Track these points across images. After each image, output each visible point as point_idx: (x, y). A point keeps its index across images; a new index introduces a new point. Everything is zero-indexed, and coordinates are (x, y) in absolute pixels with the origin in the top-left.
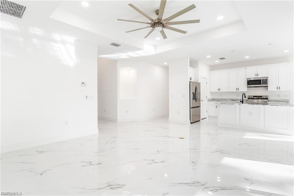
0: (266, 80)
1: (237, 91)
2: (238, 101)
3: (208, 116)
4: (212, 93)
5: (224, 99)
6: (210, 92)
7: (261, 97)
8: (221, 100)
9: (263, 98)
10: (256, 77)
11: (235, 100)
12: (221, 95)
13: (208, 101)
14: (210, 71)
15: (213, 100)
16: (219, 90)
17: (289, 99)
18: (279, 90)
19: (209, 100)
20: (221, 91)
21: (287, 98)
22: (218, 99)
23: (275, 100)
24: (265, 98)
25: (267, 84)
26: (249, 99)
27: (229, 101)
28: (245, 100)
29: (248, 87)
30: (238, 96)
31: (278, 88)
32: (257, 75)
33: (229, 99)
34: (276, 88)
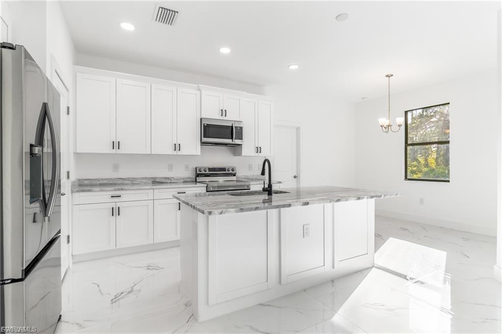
0: (241, 128)
2: (170, 182)
5: (128, 179)
7: (224, 169)
8: (120, 182)
9: (227, 172)
10: (221, 118)
11: (163, 181)
12: (116, 167)
13: (72, 193)
14: (74, 65)
15: (84, 184)
20: (124, 150)
22: (105, 182)
23: (246, 177)
24: (231, 172)
25: (241, 139)
26: (198, 175)
27: (146, 184)
28: (189, 180)
29: (203, 143)
30: (171, 167)
31: (258, 150)
32: (223, 112)
33: (143, 178)
34: (255, 150)
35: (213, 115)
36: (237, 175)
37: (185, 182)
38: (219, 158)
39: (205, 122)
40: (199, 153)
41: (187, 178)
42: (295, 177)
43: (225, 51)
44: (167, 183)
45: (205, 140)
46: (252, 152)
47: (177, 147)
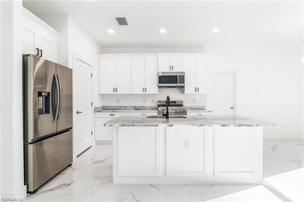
0: (184, 76)
1: (143, 93)
2: (144, 109)
3: (96, 141)
4: (103, 96)
5: (123, 107)
6: (99, 94)
7: (175, 102)
8: (120, 108)
9: (177, 104)
10: (170, 71)
11: (140, 108)
12: (118, 101)
13: (94, 112)
14: (99, 53)
15: (105, 109)
16: (115, 90)
17: (204, 105)
18: (198, 93)
19: (97, 110)
20: (118, 92)
21: (203, 105)
22: (113, 108)
23: (190, 107)
24: (179, 104)
25: (184, 83)
26: (159, 106)
27: (132, 109)
28: (154, 108)
29: (159, 87)
30: (144, 101)
31: (197, 89)
32: (171, 68)
33: (130, 106)
34: (194, 90)
35: (165, 70)
36: (183, 106)
37: (152, 109)
38: (174, 95)
39: (160, 74)
40: (157, 93)
41: (153, 107)
42: (232, 108)
43: (163, 31)
44: (142, 109)
45: (161, 85)
46: (192, 91)
47: (144, 90)
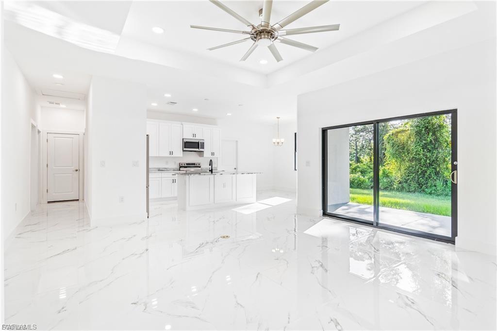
0: (203, 143)
1: (171, 156)
2: (167, 171)
7: (194, 164)
9: (196, 165)
10: (193, 138)
11: (163, 169)
18: (214, 156)
24: (198, 165)
25: (204, 148)
26: (181, 167)
29: (183, 151)
30: (167, 163)
31: (213, 154)
32: (194, 135)
34: (211, 154)
35: (189, 137)
36: (201, 167)
37: (174, 170)
38: (192, 158)
39: (185, 141)
40: (182, 156)
41: (175, 168)
42: (235, 169)
43: (195, 110)
44: (165, 170)
45: (185, 149)
46: (209, 155)
47: (171, 153)
